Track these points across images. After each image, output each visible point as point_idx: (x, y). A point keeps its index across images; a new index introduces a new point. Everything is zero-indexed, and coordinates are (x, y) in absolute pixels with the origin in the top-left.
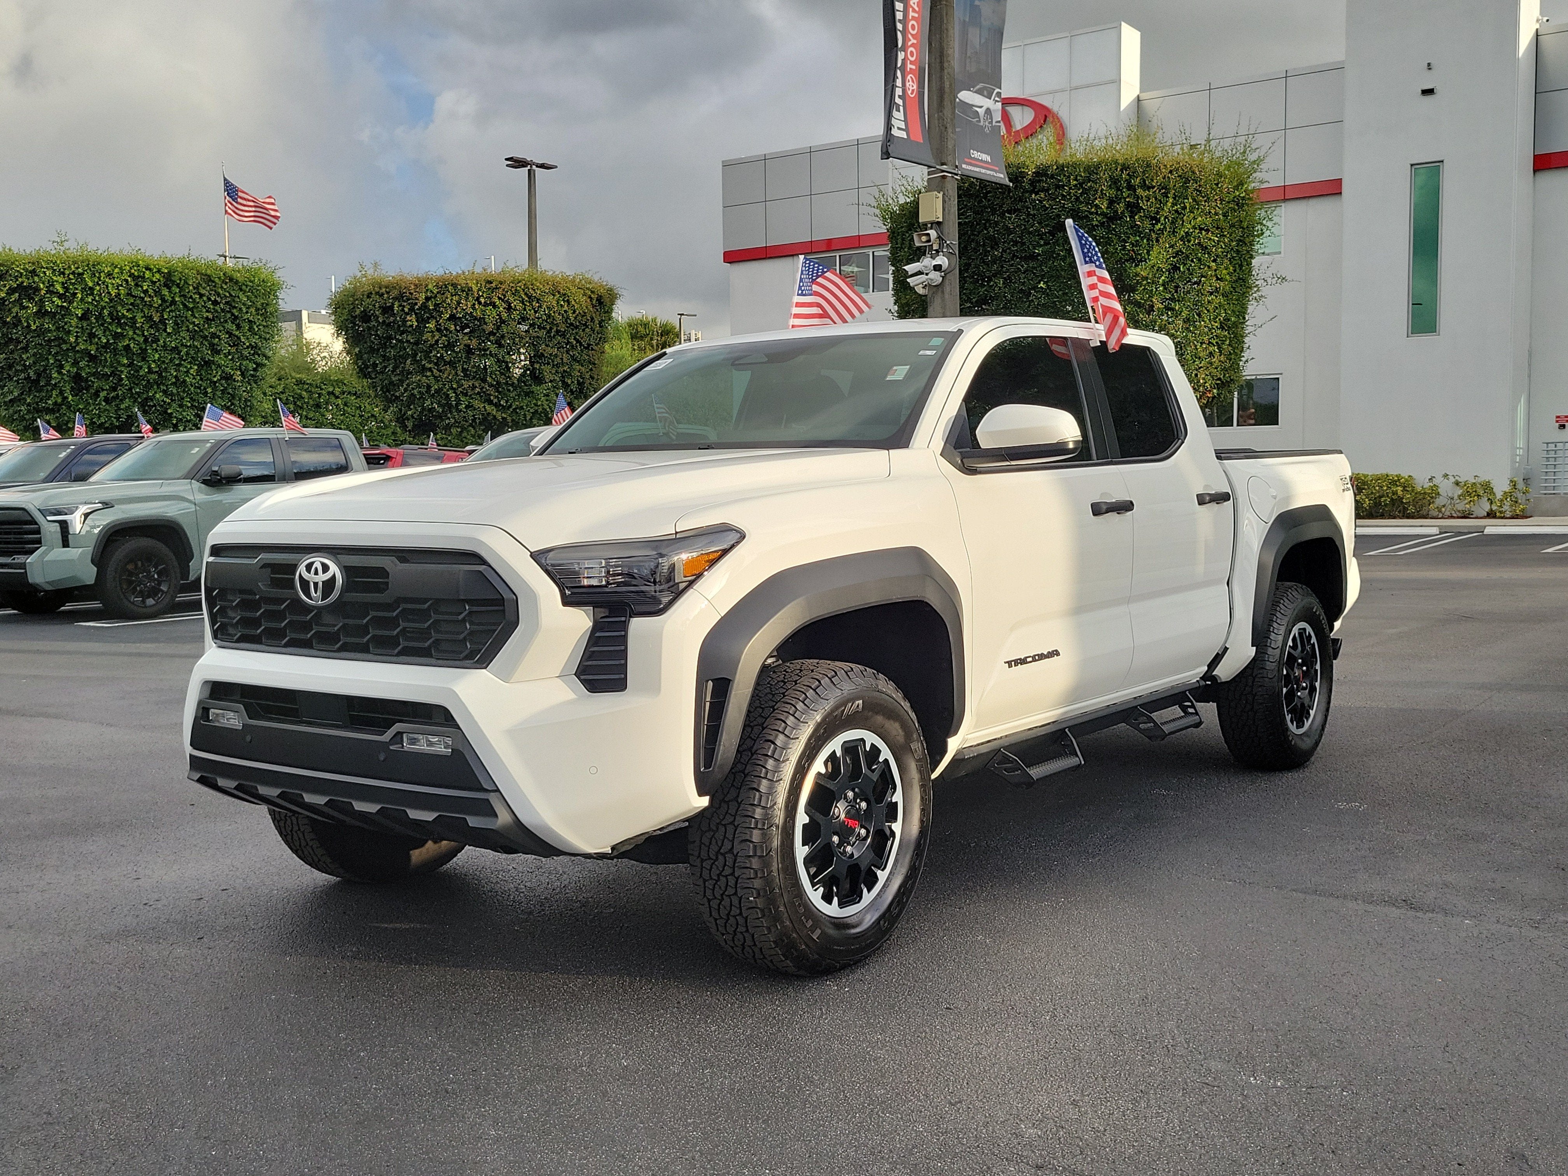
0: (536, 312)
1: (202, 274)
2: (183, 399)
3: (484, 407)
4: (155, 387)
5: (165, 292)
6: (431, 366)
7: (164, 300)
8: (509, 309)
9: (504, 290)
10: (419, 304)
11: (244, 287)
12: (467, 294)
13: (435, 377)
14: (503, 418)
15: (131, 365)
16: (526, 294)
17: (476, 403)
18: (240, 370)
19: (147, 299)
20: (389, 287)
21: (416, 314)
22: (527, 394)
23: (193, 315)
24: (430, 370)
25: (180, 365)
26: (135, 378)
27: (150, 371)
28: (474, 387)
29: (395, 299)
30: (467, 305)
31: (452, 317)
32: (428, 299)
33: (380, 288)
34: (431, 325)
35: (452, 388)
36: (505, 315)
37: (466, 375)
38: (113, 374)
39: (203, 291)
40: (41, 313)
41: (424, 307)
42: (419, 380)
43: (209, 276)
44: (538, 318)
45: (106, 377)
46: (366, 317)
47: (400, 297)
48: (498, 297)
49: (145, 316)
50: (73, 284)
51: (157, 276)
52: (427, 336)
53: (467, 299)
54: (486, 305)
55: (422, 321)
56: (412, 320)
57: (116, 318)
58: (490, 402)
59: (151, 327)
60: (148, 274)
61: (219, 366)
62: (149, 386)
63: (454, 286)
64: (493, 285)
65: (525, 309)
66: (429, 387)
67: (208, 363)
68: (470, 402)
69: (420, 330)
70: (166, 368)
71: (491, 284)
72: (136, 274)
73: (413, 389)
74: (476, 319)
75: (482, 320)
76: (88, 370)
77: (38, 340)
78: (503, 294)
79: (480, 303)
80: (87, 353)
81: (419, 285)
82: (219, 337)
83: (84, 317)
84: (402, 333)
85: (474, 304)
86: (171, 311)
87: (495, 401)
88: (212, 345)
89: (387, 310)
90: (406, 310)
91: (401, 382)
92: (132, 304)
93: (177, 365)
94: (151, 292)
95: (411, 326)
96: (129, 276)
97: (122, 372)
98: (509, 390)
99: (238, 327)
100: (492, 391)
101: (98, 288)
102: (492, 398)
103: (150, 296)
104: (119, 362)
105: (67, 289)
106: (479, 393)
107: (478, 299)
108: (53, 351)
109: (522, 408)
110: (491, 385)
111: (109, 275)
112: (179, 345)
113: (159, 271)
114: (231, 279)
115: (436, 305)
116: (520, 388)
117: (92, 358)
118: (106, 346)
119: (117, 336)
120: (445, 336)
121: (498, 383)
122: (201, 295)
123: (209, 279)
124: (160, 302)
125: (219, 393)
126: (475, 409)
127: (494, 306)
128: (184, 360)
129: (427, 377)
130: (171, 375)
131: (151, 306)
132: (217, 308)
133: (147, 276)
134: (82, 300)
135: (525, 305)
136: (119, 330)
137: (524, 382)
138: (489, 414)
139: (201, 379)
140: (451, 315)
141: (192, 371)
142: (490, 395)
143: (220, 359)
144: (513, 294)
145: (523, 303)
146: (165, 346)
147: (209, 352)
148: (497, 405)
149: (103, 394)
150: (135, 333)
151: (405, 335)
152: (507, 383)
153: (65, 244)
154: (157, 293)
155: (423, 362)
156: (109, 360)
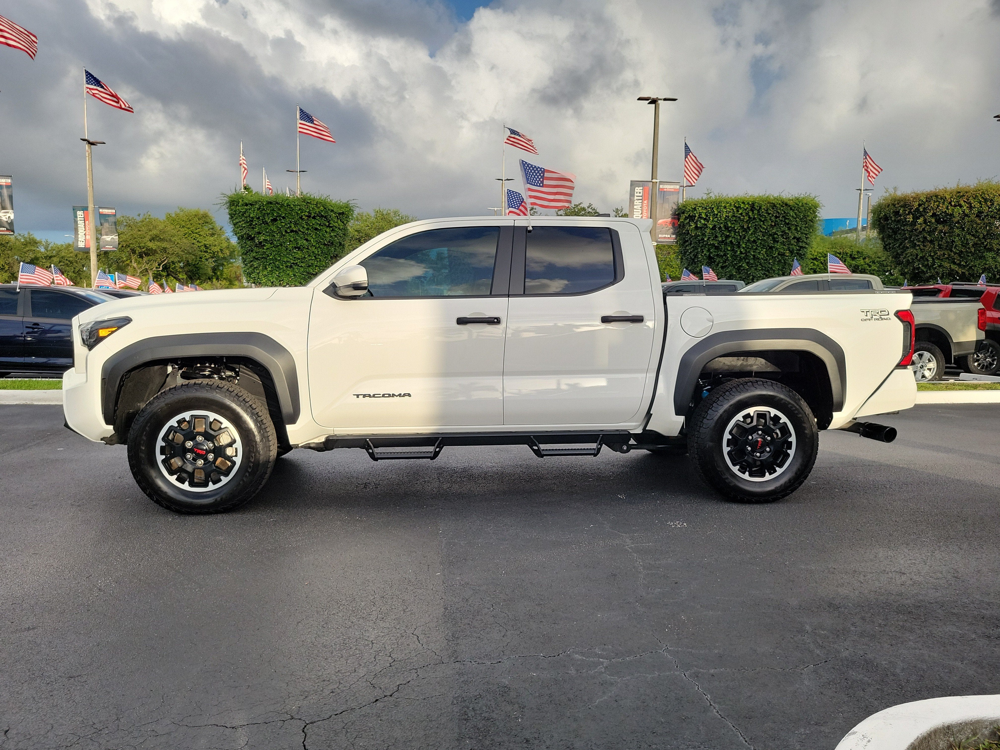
0: (989, 208)
1: (771, 203)
2: (758, 265)
3: (950, 266)
4: (744, 260)
5: (750, 214)
6: (920, 243)
7: (749, 217)
8: (971, 208)
9: (968, 196)
10: (914, 209)
11: (793, 208)
12: (944, 201)
13: (921, 250)
14: (962, 272)
15: (733, 250)
16: (983, 198)
17: (946, 265)
18: (789, 250)
19: (742, 218)
20: (899, 201)
21: (913, 214)
22: (980, 258)
23: (764, 224)
24: (919, 245)
25: (756, 249)
26: (734, 256)
27: (741, 253)
28: (944, 254)
29: (901, 206)
30: (943, 208)
31: (934, 215)
32: (920, 205)
33: (895, 202)
34: (920, 221)
35: (930, 255)
36: (967, 211)
37: (940, 248)
38: (725, 255)
39: (770, 212)
40: (696, 228)
41: (917, 210)
42: (912, 252)
43: (774, 204)
44: (991, 212)
45: (722, 256)
46: (886, 218)
47: (904, 206)
48: (964, 201)
49: (740, 226)
50: (709, 213)
51: (747, 206)
52: (918, 226)
53: (943, 203)
54: (955, 206)
55: (916, 218)
56: (910, 218)
57: (727, 228)
58: (954, 263)
59: (743, 231)
60: (742, 206)
61: (777, 249)
62: (741, 260)
63: (937, 196)
64: (962, 194)
65: (981, 207)
66: (917, 255)
67: (771, 248)
68: (941, 264)
69: (914, 223)
70: (749, 251)
71: (960, 194)
72: (737, 206)
73: (909, 257)
74: (948, 214)
75: (952, 215)
76: (714, 253)
77: (695, 241)
78: (967, 199)
79: (951, 205)
80: (713, 245)
81: (916, 198)
82: (777, 234)
83: (713, 229)
84: (905, 225)
85: (948, 206)
86: (753, 223)
87: (958, 262)
88: (774, 238)
89: (897, 213)
90: (907, 212)
91: (902, 252)
92: (735, 221)
93: (755, 249)
94: (744, 214)
95: (909, 221)
96: (734, 207)
97: (728, 254)
98: (969, 256)
99: (789, 229)
100: (956, 256)
101: (719, 214)
102: (956, 261)
103: (743, 216)
104: (727, 249)
105: (707, 216)
106: (947, 258)
107: (950, 203)
108: (700, 245)
109: (975, 266)
110: (955, 253)
111: (725, 207)
112: (756, 239)
113: (748, 204)
114: (786, 205)
115: (924, 209)
116: (976, 254)
117: (717, 248)
118: (723, 241)
119: (727, 237)
120: (929, 226)
121: (962, 252)
122: (769, 214)
123: (774, 206)
124: (748, 219)
125: (776, 263)
126: (944, 267)
127: (961, 206)
128: (759, 247)
129: (916, 249)
130: (751, 254)
131: (743, 221)
132: (778, 219)
133: (742, 207)
134: (713, 221)
135: (982, 204)
136: (728, 234)
137: (979, 251)
138: (953, 270)
139: (767, 256)
140: (933, 214)
141: (762, 252)
142: (954, 259)
143: (778, 245)
144: (974, 198)
145: (980, 203)
146: (749, 240)
147: (772, 242)
148: (959, 265)
149: (720, 265)
150: (735, 234)
151: (906, 227)
152: (967, 252)
153: (710, 194)
154: (747, 214)
155: (915, 242)
156: (723, 248)
